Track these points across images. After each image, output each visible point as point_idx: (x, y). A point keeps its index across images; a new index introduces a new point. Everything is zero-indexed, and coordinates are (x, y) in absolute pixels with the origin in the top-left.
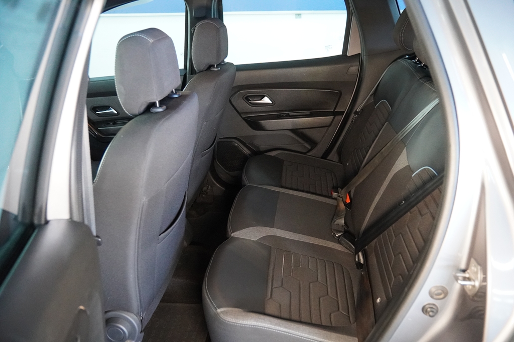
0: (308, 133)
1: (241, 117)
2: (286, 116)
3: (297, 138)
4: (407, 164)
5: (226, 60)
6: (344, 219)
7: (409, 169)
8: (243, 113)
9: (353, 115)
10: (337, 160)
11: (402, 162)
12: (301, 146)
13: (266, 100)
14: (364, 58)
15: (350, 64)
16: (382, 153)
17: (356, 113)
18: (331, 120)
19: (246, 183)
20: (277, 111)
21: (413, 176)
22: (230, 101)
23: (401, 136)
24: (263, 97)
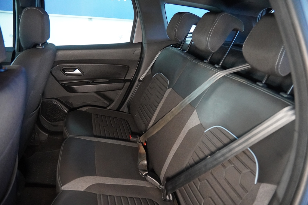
0: (108, 94)
1: (59, 83)
2: (92, 83)
3: (99, 97)
4: (200, 123)
5: (49, 41)
6: (146, 160)
7: (201, 127)
8: (60, 80)
9: (137, 82)
10: (127, 112)
11: (194, 121)
12: (102, 102)
13: (77, 71)
14: (145, 45)
15: (135, 49)
16: (172, 112)
17: (139, 81)
18: (123, 85)
19: (67, 135)
20: (86, 79)
21: (205, 132)
22: (51, 72)
23: (189, 101)
24: (75, 69)
